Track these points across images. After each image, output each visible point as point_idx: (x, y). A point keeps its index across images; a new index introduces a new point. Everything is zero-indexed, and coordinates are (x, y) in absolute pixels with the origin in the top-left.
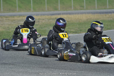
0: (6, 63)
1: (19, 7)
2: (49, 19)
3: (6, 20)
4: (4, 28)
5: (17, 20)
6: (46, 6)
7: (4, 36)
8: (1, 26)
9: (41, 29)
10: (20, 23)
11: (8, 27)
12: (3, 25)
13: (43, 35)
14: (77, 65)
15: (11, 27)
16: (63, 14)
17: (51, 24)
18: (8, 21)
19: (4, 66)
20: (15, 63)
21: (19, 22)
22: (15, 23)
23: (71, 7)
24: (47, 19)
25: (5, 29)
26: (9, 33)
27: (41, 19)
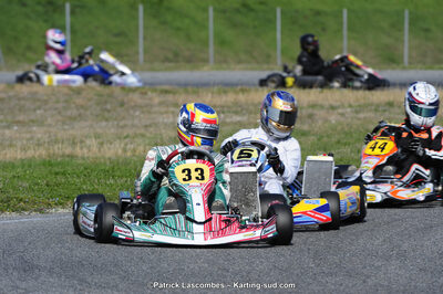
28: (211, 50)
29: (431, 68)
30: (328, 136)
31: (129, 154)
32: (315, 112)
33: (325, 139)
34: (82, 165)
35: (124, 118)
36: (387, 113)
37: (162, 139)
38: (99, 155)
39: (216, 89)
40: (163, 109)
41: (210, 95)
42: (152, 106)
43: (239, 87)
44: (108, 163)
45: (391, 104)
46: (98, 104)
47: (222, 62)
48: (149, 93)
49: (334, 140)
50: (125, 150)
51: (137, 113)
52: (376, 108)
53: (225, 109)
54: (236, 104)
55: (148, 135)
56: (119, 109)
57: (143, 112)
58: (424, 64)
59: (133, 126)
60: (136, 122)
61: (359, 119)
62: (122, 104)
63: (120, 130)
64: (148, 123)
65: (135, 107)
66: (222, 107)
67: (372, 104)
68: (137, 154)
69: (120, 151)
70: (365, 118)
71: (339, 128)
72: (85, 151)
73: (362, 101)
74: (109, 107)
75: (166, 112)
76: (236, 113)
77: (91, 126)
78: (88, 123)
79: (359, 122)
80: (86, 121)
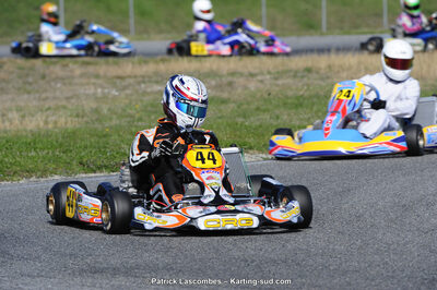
0: (97, 265)
1: (142, 13)
2: (278, 75)
3: (82, 76)
4: (78, 116)
5: (135, 77)
6: (264, 10)
7: (83, 154)
8: (64, 103)
9: (240, 120)
10: (149, 90)
11: (96, 111)
12: (73, 101)
13: (251, 148)
14: (395, 281)
15: (109, 110)
16: (338, 50)
17: (287, 97)
18: (93, 81)
19: (90, 280)
20: (138, 267)
21: (143, 86)
22: (128, 92)
23: (379, 15)
24: (269, 73)
25: (83, 117)
26: (105, 139)
27: (241, 75)
28: (132, 21)
29: (348, 33)
30: (248, 104)
31: (50, 126)
32: (235, 79)
33: (245, 106)
34: (4, 138)
35: (45, 91)
36: (305, 79)
37: (83, 111)
38: (20, 127)
39: (136, 59)
40: (84, 81)
41: (130, 65)
42: (73, 77)
43: (159, 58)
44: (30, 135)
45: (309, 70)
46: (20, 77)
47: (143, 32)
48: (71, 65)
49: (253, 107)
50: (46, 123)
51: (59, 85)
52: (295, 74)
53: (146, 79)
54: (156, 73)
55: (70, 106)
56: (41, 82)
57: (64, 84)
58: (342, 29)
59: (55, 98)
60: (58, 94)
61: (278, 85)
62: (43, 77)
63: (42, 103)
64: (70, 94)
65: (57, 79)
66: (143, 77)
67: (290, 71)
68: (59, 125)
69: (42, 124)
70: (283, 85)
71: (259, 94)
72: (7, 124)
73: (280, 68)
74: (30, 80)
75: (88, 84)
76: (157, 82)
77: (13, 100)
78: (10, 96)
79: (277, 89)
80: (7, 93)
